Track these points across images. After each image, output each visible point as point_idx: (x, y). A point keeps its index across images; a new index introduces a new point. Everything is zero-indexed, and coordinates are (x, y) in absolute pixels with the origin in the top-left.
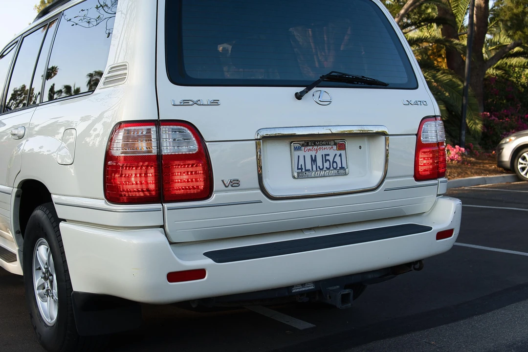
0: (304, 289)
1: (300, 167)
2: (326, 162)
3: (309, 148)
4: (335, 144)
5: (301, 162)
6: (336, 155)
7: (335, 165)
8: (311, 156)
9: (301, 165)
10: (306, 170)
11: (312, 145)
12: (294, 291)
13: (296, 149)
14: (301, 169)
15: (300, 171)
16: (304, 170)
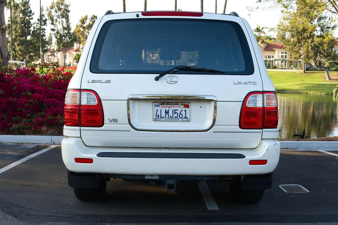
0: (152, 178)
1: (157, 115)
2: (175, 114)
3: (164, 106)
4: (182, 105)
5: (159, 113)
6: (182, 110)
7: (181, 116)
8: (166, 110)
9: (158, 115)
10: (161, 117)
11: (166, 104)
12: (146, 178)
13: (156, 106)
14: (158, 116)
15: (158, 117)
16: (160, 117)
